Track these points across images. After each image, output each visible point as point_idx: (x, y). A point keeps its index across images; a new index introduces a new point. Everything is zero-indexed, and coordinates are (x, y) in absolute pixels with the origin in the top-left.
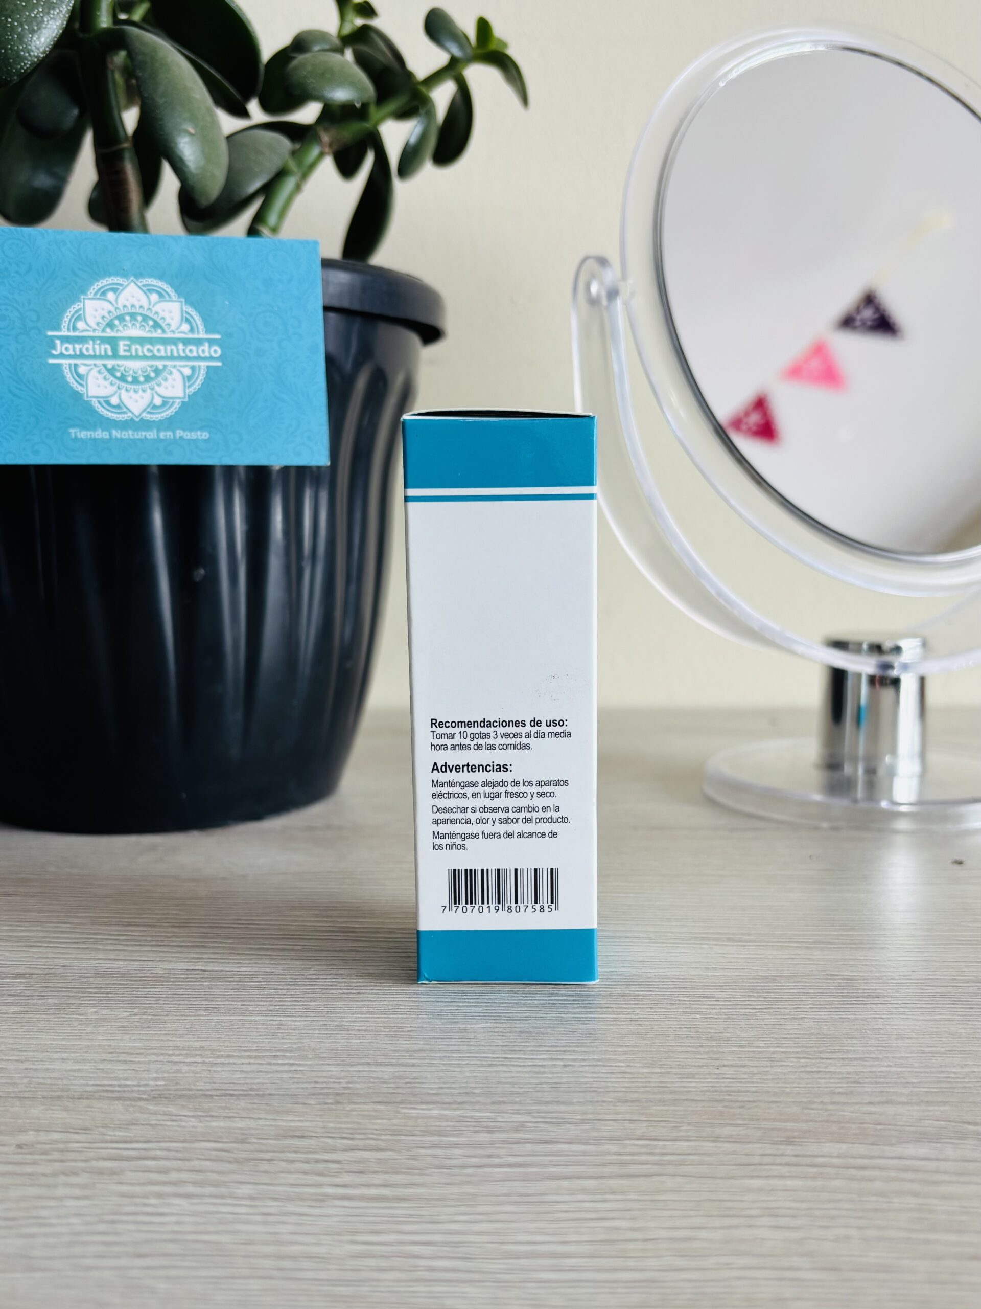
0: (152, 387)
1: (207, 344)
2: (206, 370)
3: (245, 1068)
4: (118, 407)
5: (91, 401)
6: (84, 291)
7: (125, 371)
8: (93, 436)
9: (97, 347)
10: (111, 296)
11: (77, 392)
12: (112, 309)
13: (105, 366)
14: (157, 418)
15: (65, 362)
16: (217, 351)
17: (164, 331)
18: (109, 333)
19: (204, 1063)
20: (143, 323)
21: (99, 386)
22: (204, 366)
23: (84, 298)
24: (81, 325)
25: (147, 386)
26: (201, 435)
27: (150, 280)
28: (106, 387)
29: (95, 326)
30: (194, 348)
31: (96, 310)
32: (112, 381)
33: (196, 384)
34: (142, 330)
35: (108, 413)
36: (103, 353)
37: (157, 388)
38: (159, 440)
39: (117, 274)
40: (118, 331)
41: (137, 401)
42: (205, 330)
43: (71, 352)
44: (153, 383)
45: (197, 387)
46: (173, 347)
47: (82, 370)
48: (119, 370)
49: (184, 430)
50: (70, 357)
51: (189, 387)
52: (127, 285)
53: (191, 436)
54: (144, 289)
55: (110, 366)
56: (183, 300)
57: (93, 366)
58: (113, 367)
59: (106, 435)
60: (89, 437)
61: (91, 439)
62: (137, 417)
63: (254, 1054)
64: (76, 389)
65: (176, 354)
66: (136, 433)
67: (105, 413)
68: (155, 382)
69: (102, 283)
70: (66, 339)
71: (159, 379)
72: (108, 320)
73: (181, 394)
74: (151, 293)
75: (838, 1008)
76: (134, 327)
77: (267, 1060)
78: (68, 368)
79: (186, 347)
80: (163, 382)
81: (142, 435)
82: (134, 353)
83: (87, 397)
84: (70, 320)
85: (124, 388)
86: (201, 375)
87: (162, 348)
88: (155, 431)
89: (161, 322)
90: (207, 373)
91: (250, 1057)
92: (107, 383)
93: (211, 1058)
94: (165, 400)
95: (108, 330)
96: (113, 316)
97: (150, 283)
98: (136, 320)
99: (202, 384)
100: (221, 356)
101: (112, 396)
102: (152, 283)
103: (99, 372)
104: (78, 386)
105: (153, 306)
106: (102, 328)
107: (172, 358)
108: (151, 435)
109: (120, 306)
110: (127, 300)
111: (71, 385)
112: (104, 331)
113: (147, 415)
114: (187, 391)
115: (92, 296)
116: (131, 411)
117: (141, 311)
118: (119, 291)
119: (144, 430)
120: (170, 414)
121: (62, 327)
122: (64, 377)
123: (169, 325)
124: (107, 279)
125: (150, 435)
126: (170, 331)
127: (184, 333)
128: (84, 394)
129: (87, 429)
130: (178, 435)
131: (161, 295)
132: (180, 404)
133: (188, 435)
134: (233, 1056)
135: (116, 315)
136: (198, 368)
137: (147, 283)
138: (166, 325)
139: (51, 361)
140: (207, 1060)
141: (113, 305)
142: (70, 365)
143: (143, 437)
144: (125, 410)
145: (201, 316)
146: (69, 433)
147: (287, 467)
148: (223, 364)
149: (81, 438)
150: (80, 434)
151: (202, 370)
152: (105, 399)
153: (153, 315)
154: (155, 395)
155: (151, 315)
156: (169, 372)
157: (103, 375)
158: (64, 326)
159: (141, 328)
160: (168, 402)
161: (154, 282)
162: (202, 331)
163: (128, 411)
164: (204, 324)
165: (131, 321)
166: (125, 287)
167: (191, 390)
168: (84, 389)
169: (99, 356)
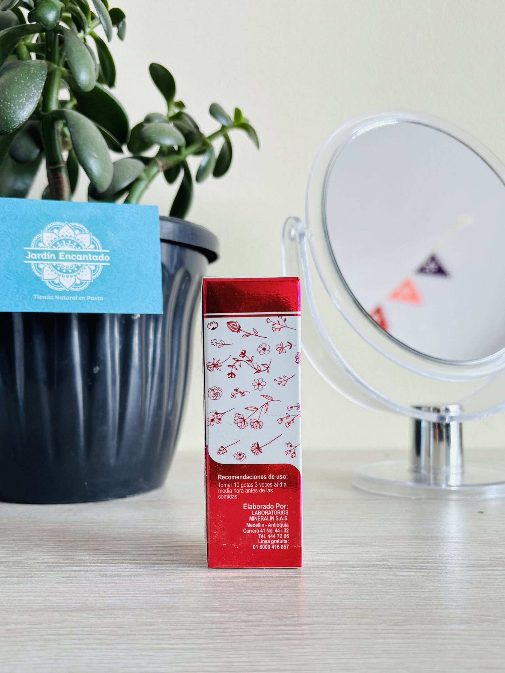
0: (75, 275)
1: (103, 255)
2: (102, 267)
4: (58, 284)
5: (45, 281)
6: (43, 229)
7: (62, 267)
8: (45, 298)
9: (48, 255)
10: (56, 231)
11: (38, 277)
12: (56, 237)
13: (52, 264)
14: (77, 290)
15: (32, 262)
16: (108, 258)
17: (82, 248)
18: (55, 248)
20: (71, 244)
21: (49, 274)
22: (101, 265)
23: (43, 232)
24: (41, 245)
25: (73, 274)
26: (99, 299)
27: (75, 224)
28: (52, 275)
29: (48, 245)
30: (96, 256)
31: (48, 238)
32: (55, 272)
33: (97, 274)
34: (71, 247)
35: (53, 287)
36: (51, 258)
37: (78, 275)
38: (78, 301)
39: (59, 220)
40: (59, 247)
41: (68, 282)
42: (102, 248)
43: (36, 258)
44: (76, 273)
45: (98, 275)
46: (86, 256)
47: (41, 266)
48: (59, 267)
49: (91, 296)
50: (35, 260)
51: (94, 275)
52: (64, 226)
53: (94, 299)
54: (72, 228)
55: (54, 265)
56: (91, 233)
57: (46, 265)
58: (56, 265)
59: (52, 298)
60: (43, 298)
61: (44, 300)
62: (68, 289)
64: (38, 275)
65: (87, 259)
66: (67, 297)
67: (52, 287)
68: (77, 273)
69: (51, 224)
70: (33, 251)
72: (54, 243)
73: (90, 279)
74: (75, 230)
76: (67, 246)
78: (34, 265)
79: (93, 256)
80: (80, 272)
81: (70, 298)
82: (67, 259)
83: (43, 279)
84: (35, 242)
85: (62, 275)
86: (100, 270)
87: (81, 256)
88: (77, 296)
89: (80, 244)
90: (103, 269)
92: (53, 273)
94: (82, 281)
95: (54, 247)
96: (56, 240)
97: (75, 225)
98: (69, 243)
99: (100, 274)
100: (110, 260)
101: (55, 279)
102: (76, 225)
103: (49, 267)
104: (39, 274)
105: (77, 236)
106: (51, 246)
107: (85, 261)
108: (75, 298)
109: (60, 236)
110: (64, 233)
111: (35, 273)
112: (52, 247)
113: (73, 289)
114: (93, 277)
115: (46, 231)
117: (70, 238)
118: (60, 228)
119: (71, 296)
120: (84, 288)
121: (32, 245)
122: (32, 270)
123: (84, 245)
124: (54, 223)
125: (74, 298)
126: (85, 248)
127: (92, 249)
128: (41, 277)
129: (43, 295)
130: (88, 299)
131: (80, 231)
132: (89, 283)
133: (93, 299)
135: (58, 240)
136: (98, 266)
137: (74, 225)
138: (83, 245)
139: (26, 262)
141: (57, 235)
142: (35, 264)
143: (71, 299)
144: (62, 286)
145: (100, 241)
146: (34, 297)
147: (141, 315)
148: (111, 264)
149: (40, 300)
150: (39, 297)
151: (100, 267)
152: (52, 281)
153: (77, 240)
154: (77, 279)
155: (76, 240)
156: (84, 268)
157: (51, 269)
158: (33, 245)
159: (70, 246)
160: (83, 283)
161: (77, 224)
162: (101, 248)
163: (63, 286)
164: (101, 245)
165: (65, 243)
166: (62, 226)
167: (95, 277)
168: (42, 276)
169: (49, 259)
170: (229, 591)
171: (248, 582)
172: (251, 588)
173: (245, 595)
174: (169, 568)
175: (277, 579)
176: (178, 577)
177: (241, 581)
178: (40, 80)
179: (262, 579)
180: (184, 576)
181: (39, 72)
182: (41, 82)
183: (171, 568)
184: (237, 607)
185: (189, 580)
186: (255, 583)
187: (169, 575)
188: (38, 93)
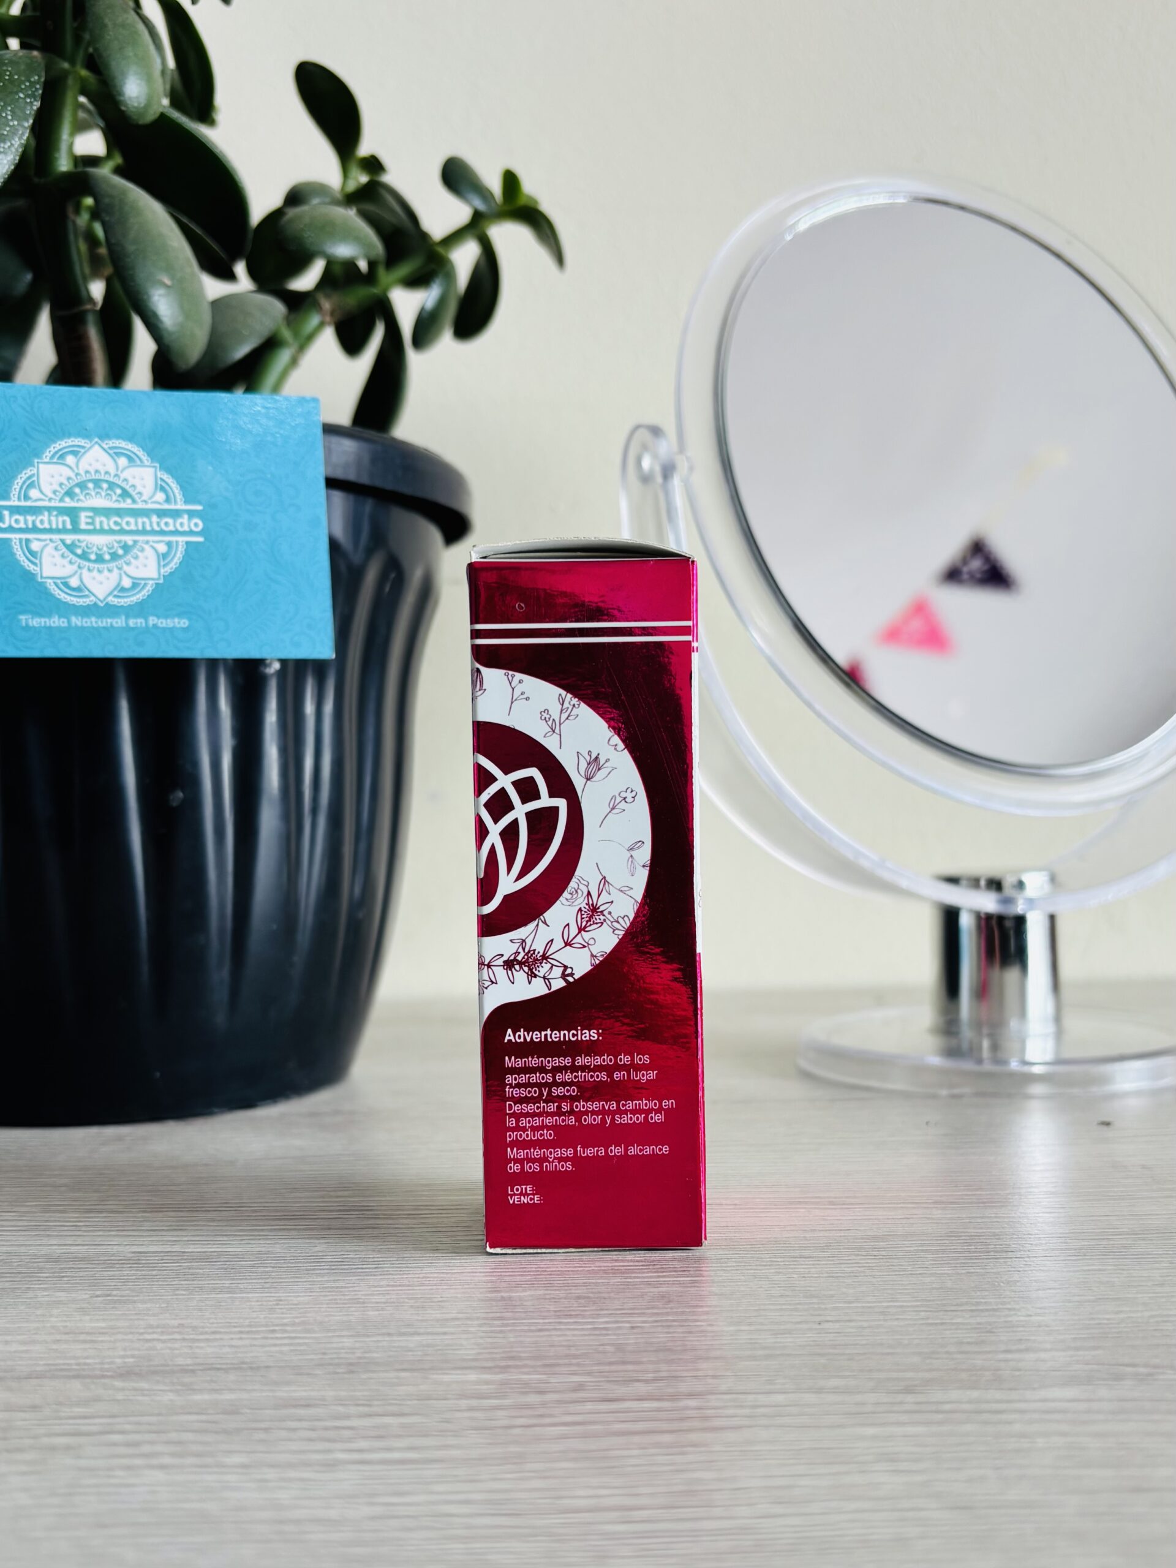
0: (119, 566)
1: (186, 516)
2: (185, 546)
3: (234, 1343)
4: (78, 589)
5: (46, 582)
6: (38, 454)
7: (87, 547)
8: (48, 624)
9: (53, 519)
10: (70, 459)
11: (29, 572)
12: (72, 475)
13: (63, 541)
14: (125, 603)
15: (14, 537)
16: (198, 524)
17: (134, 501)
18: (68, 503)
19: (184, 1339)
20: (109, 492)
21: (55, 565)
22: (182, 542)
24: (34, 493)
25: (112, 565)
26: (179, 623)
27: (118, 442)
28: (64, 566)
29: (51, 495)
30: (170, 521)
31: (53, 477)
32: (71, 559)
33: (173, 563)
34: (108, 499)
35: (66, 596)
36: (60, 526)
37: (125, 568)
38: (128, 629)
39: (79, 435)
40: (78, 500)
41: (101, 583)
42: (183, 500)
43: (22, 525)
44: (121, 562)
45: (174, 567)
46: (145, 520)
47: (35, 546)
48: (80, 547)
49: (158, 617)
50: (21, 530)
51: (164, 566)
52: (90, 448)
53: (167, 624)
54: (111, 452)
55: (68, 542)
56: (158, 465)
57: (48, 542)
58: (73, 543)
59: (64, 622)
60: (43, 624)
61: (45, 627)
63: (247, 1329)
64: (28, 568)
65: (148, 528)
66: (100, 621)
67: (63, 596)
68: (123, 561)
69: (60, 445)
70: (15, 510)
71: (128, 557)
72: (67, 488)
73: (155, 575)
74: (118, 457)
75: (964, 1263)
76: (98, 496)
77: (262, 1335)
78: (18, 543)
79: (161, 520)
80: (132, 560)
81: (107, 622)
82: (98, 527)
83: (42, 577)
84: (21, 488)
85: (86, 568)
86: (179, 553)
87: (132, 520)
88: (123, 617)
89: (130, 490)
90: (186, 550)
91: (241, 1332)
92: (65, 562)
93: (192, 1334)
94: (135, 581)
95: (67, 499)
96: (72, 483)
97: (118, 445)
98: (102, 489)
99: (180, 563)
100: (203, 530)
101: (70, 576)
102: (120, 445)
103: (56, 549)
104: (30, 565)
105: (122, 472)
106: (60, 497)
107: (144, 532)
108: (119, 622)
109: (82, 472)
110: (90, 465)
111: (22, 563)
112: (61, 500)
113: (113, 599)
114: (162, 571)
115: (47, 460)
116: (94, 595)
117: (107, 478)
118: (80, 454)
119: (109, 617)
120: (141, 598)
121: (12, 495)
122: (13, 554)
123: (140, 493)
124: (66, 441)
125: (117, 622)
126: (142, 501)
127: (159, 503)
128: (37, 574)
129: (41, 616)
130: (151, 623)
131: (130, 459)
132: (154, 586)
133: (163, 623)
134: (220, 1333)
135: (76, 481)
136: (174, 544)
137: (114, 445)
138: (137, 494)
140: (186, 1337)
141: (73, 471)
142: (21, 540)
143: (109, 625)
144: (87, 593)
145: (178, 483)
146: (19, 621)
147: (284, 662)
148: (206, 539)
149: (34, 627)
150: (32, 622)
151: (180, 547)
152: (63, 581)
153: (122, 483)
154: (124, 576)
155: (119, 483)
156: (141, 549)
157: (61, 552)
158: (14, 495)
159: (107, 497)
160: (140, 584)
161: (123, 444)
162: (181, 502)
163: (91, 594)
164: (181, 493)
165: (94, 489)
166: (86, 449)
167: (168, 569)
168: (38, 569)
169: (55, 529)
170: (501, 1318)
171: (548, 1297)
172: (555, 1311)
173: (540, 1327)
174: (355, 1269)
175: (620, 1288)
176: (376, 1289)
177: (532, 1296)
178: (27, 96)
179: (583, 1289)
180: (393, 1286)
181: (23, 79)
182: (28, 100)
183: (362, 1268)
184: (520, 1358)
185: (403, 1296)
186: (565, 1298)
187: (354, 1287)
188: (23, 126)
